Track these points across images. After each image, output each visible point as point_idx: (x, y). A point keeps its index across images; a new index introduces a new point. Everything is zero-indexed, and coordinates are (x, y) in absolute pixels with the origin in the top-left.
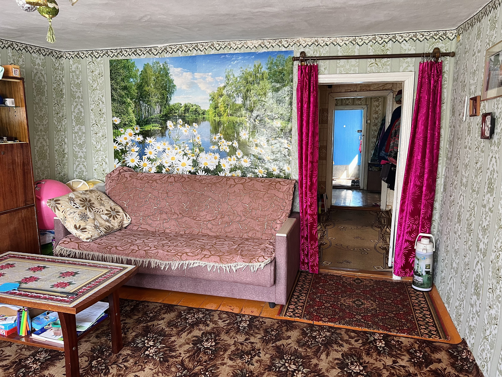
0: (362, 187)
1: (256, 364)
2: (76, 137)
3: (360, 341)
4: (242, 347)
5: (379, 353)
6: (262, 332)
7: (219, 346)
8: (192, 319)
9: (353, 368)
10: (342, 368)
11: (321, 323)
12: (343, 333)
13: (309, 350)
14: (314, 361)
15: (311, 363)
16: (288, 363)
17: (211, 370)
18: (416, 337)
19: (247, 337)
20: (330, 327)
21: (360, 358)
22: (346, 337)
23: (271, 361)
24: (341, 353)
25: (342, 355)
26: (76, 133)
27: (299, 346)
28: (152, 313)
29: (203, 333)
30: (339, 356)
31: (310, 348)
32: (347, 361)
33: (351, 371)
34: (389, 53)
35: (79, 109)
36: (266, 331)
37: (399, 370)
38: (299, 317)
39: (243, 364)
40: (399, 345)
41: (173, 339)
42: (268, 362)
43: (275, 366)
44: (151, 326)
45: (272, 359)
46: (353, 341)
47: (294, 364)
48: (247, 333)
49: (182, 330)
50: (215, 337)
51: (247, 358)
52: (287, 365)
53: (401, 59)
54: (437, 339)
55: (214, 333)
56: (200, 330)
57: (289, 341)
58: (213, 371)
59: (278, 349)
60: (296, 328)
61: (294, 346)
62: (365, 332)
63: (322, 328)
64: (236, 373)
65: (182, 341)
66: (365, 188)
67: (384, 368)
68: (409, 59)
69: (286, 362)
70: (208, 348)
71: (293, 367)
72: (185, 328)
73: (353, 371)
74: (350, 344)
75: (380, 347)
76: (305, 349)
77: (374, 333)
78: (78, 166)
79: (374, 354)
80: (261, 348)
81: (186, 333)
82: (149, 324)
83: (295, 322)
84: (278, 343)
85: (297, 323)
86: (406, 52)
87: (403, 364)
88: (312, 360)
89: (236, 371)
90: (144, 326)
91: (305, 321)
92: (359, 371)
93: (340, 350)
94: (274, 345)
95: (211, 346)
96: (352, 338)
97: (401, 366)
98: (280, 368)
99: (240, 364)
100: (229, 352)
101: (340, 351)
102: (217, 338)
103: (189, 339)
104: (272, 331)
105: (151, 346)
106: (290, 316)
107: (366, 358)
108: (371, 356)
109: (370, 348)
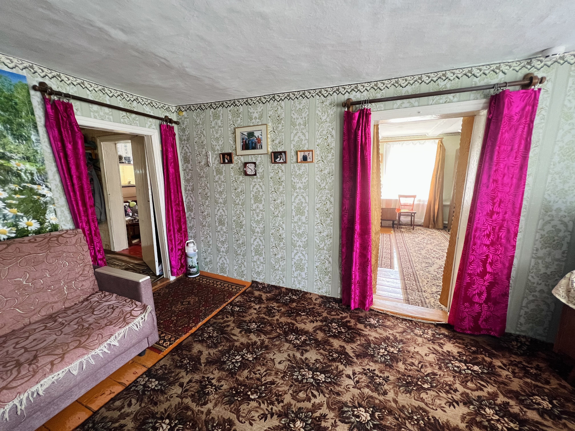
1: (223, 383)
3: (229, 316)
4: (191, 391)
5: (245, 312)
6: (178, 370)
7: (174, 415)
9: (252, 327)
10: (251, 332)
11: (194, 329)
12: (215, 321)
13: (223, 344)
15: (238, 346)
16: (232, 360)
18: (237, 295)
19: (177, 384)
20: (204, 324)
21: (245, 321)
22: (221, 321)
24: (235, 328)
25: (238, 328)
27: (216, 348)
31: (221, 342)
32: (244, 328)
33: (255, 329)
36: (181, 367)
37: (262, 310)
38: (176, 339)
40: (241, 302)
42: (224, 373)
43: (232, 369)
45: (221, 369)
46: (226, 319)
47: (236, 356)
48: (172, 383)
50: (155, 418)
51: (209, 389)
54: (244, 289)
55: (146, 419)
57: (205, 353)
58: (215, 425)
59: (209, 363)
60: (192, 345)
61: (212, 351)
62: (221, 311)
63: (201, 329)
64: (228, 401)
67: (258, 315)
68: (151, 119)
74: (229, 321)
75: (239, 310)
76: (221, 346)
77: (224, 308)
80: (202, 375)
83: (182, 342)
84: (203, 361)
88: (235, 345)
91: (184, 337)
92: (256, 326)
93: (232, 328)
94: (203, 365)
95: (169, 424)
96: (223, 318)
97: (259, 308)
98: (235, 366)
99: (216, 396)
100: (193, 406)
102: (158, 416)
104: (182, 362)
106: (170, 344)
107: (247, 319)
108: (246, 316)
109: (237, 314)
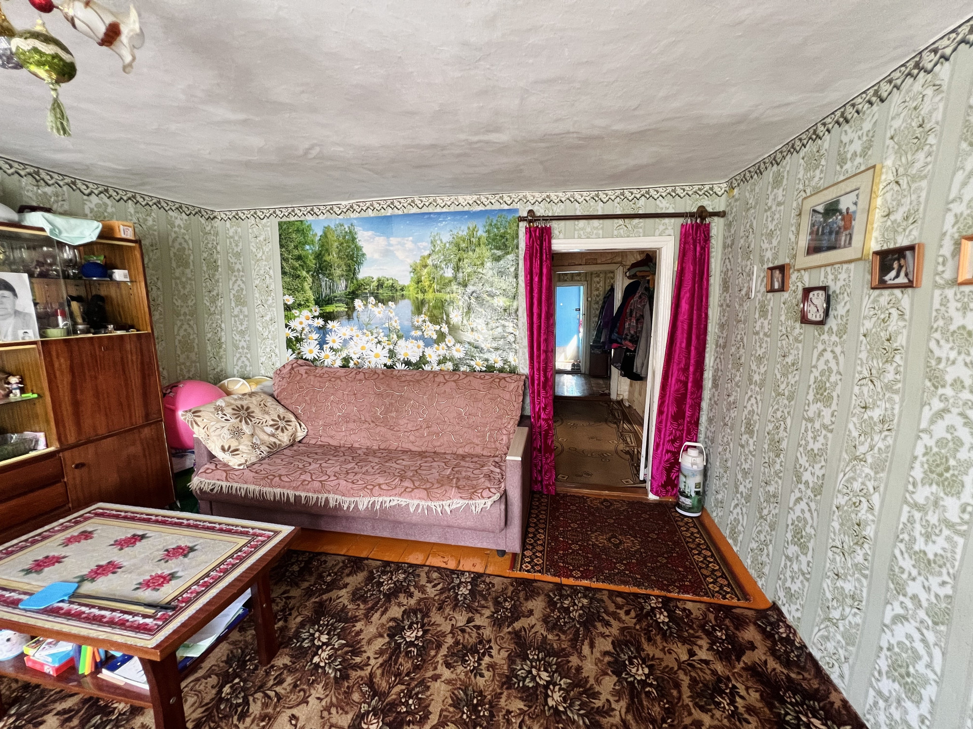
0: (583, 371)
1: (488, 674)
2: (235, 322)
3: (633, 614)
4: (464, 638)
5: (665, 638)
6: (490, 604)
7: (428, 636)
8: (388, 584)
9: (634, 670)
10: (617, 673)
11: (571, 581)
12: (605, 598)
13: (563, 637)
14: (574, 660)
15: (570, 664)
16: (535, 668)
17: (417, 694)
18: (705, 599)
19: (470, 615)
20: (587, 589)
21: (639, 649)
22: (612, 608)
23: (509, 666)
24: (610, 640)
25: (613, 643)
26: (236, 316)
27: (548, 630)
28: (329, 575)
29: (404, 612)
30: (609, 648)
31: (564, 632)
32: (622, 655)
33: (632, 679)
34: (641, 212)
35: (239, 286)
36: (497, 603)
37: (701, 669)
38: (539, 571)
39: (466, 674)
40: (688, 616)
41: (359, 626)
42: (505, 667)
43: (516, 676)
44: (326, 601)
45: (511, 660)
46: (622, 613)
47: (546, 670)
48: (470, 609)
49: (372, 608)
50: (423, 619)
51: (472, 660)
52: (534, 672)
53: (657, 220)
54: (735, 602)
55: (421, 611)
56: (400, 605)
57: (532, 620)
58: (420, 696)
59: (517, 636)
60: (538, 594)
61: (541, 629)
62: (636, 595)
63: (574, 590)
64: (458, 698)
65: (372, 630)
66: (587, 372)
67: (680, 668)
68: (667, 220)
69: (532, 667)
70: (412, 644)
71: (544, 675)
72: (377, 603)
73: (635, 678)
74: (620, 620)
75: (663, 622)
76: (557, 635)
77: (647, 597)
78: (239, 359)
79: (658, 638)
80: (492, 637)
81: (379, 613)
82: (325, 597)
83: (536, 581)
84: (517, 625)
85: (539, 584)
86: (663, 211)
87: (704, 657)
88: (571, 658)
89: (456, 692)
90: (315, 602)
91: (549, 578)
92: (644, 678)
93: (607, 633)
94: (510, 629)
95: (417, 638)
96: (619, 607)
97: (701, 660)
98: (524, 679)
99: (462, 676)
100: (444, 651)
101: (608, 636)
102: (426, 620)
103: (383, 625)
104: (505, 600)
105: (324, 644)
106: (528, 571)
107: (649, 649)
108: (655, 643)
109: (649, 625)
